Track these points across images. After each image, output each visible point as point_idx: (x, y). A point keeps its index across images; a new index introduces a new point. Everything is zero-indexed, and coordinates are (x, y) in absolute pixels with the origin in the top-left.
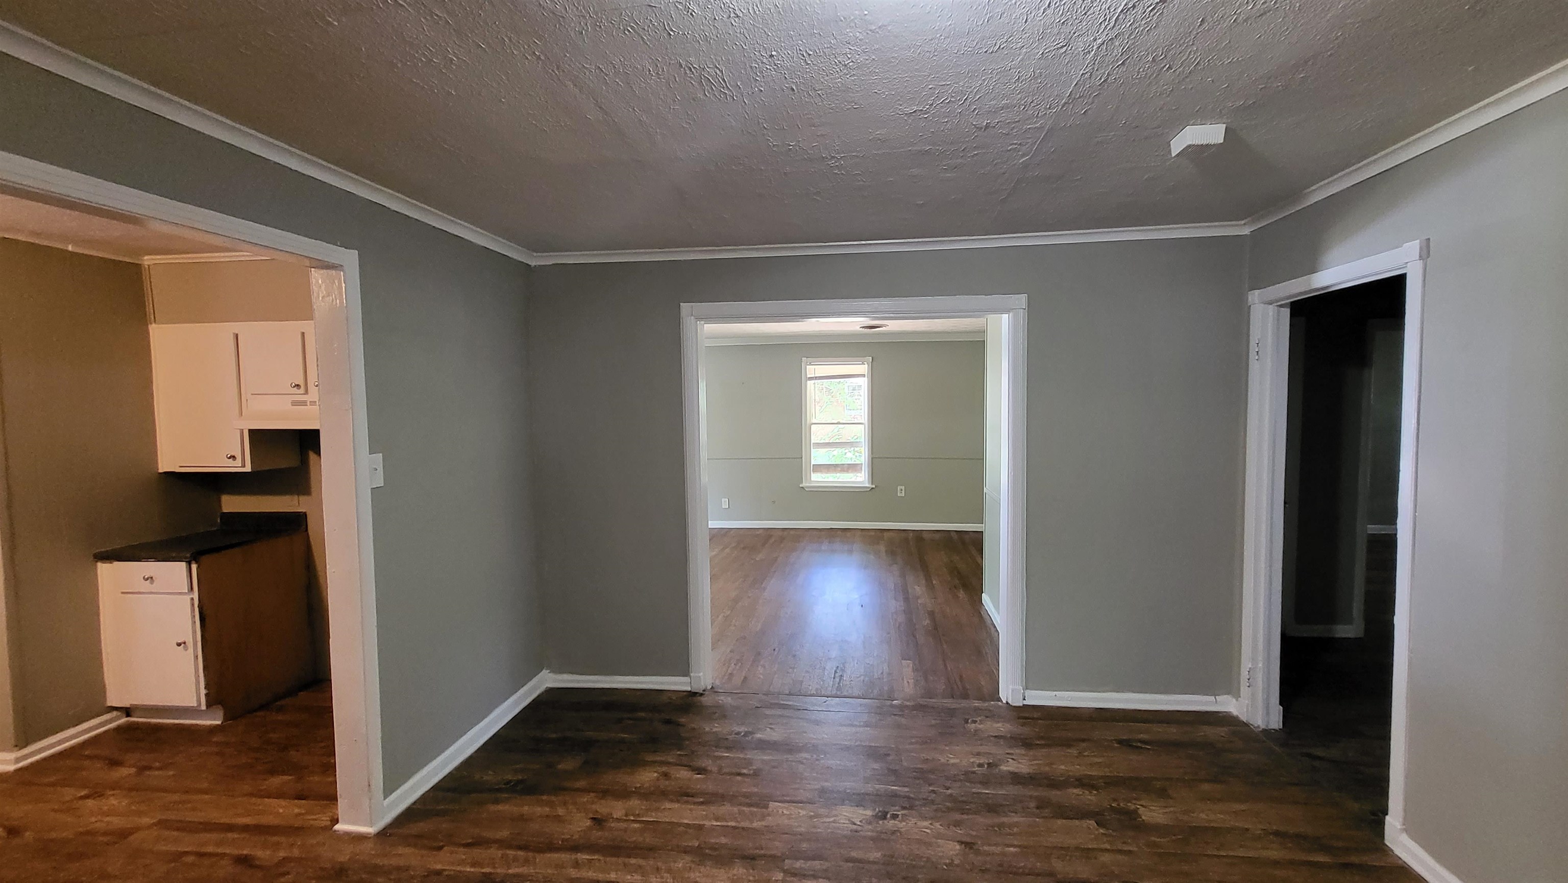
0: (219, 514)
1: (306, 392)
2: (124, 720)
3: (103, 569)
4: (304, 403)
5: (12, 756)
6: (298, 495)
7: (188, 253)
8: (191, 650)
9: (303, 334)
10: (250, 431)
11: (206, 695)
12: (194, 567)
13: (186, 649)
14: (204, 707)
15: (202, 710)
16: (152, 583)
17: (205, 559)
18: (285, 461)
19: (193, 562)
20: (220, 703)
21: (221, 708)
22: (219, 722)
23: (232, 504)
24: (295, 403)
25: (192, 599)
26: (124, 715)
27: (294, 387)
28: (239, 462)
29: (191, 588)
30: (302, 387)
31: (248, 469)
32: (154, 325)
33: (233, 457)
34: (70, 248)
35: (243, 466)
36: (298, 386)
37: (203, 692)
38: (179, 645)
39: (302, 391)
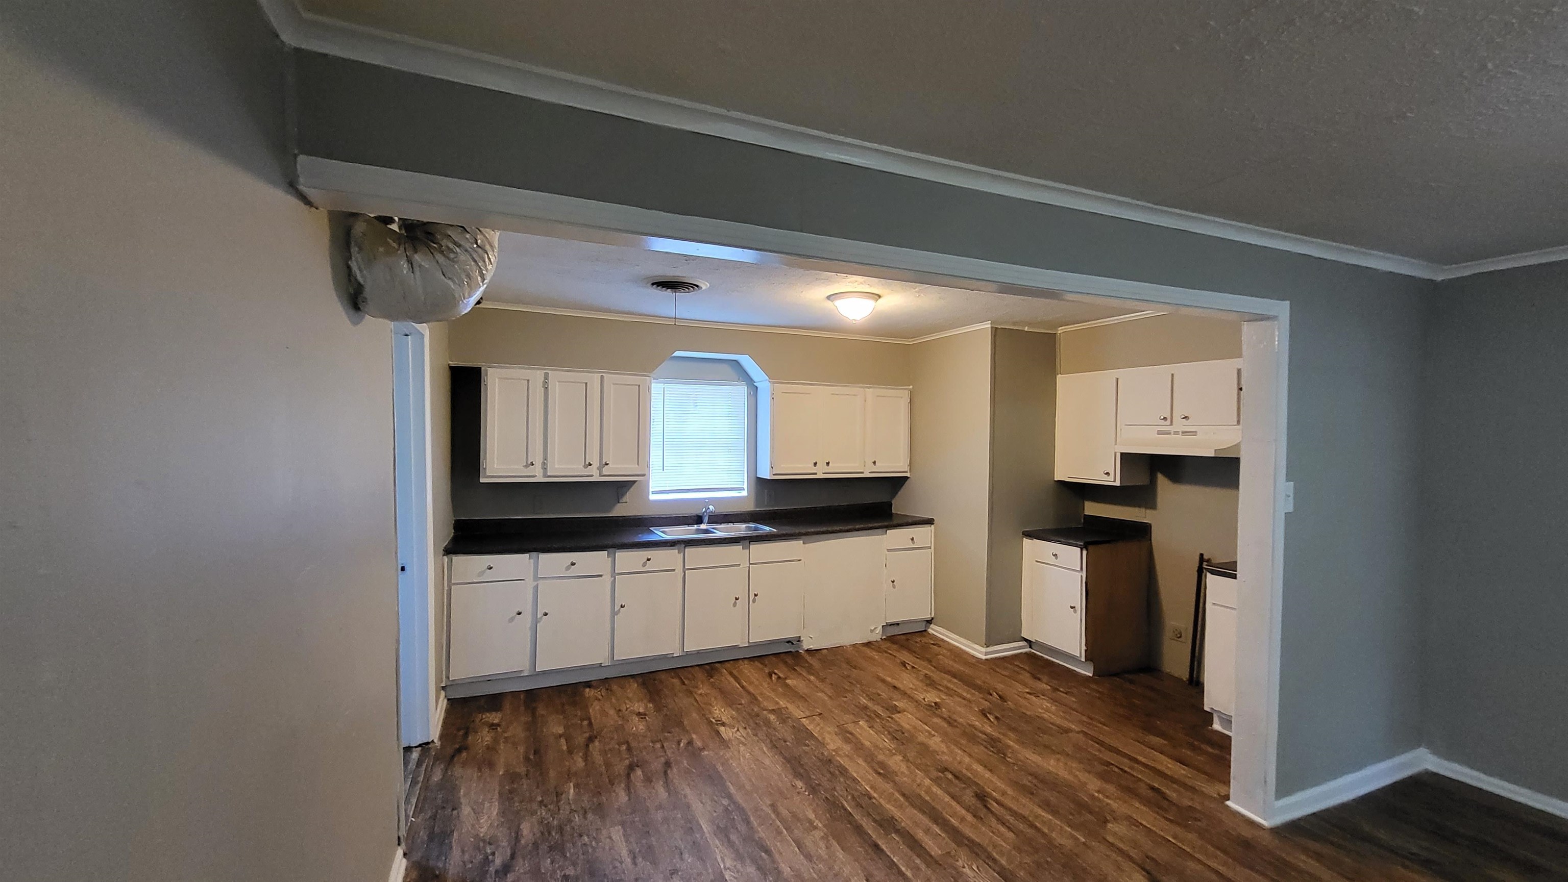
0: (1082, 516)
1: (1171, 424)
2: (1028, 650)
3: (1026, 542)
4: (1168, 433)
5: (984, 650)
6: (1146, 508)
7: (1089, 321)
8: (1079, 612)
9: (1173, 375)
10: (1122, 454)
11: (1086, 651)
12: (1085, 552)
13: (1075, 612)
14: (1083, 660)
15: (1081, 661)
16: (1056, 558)
17: (1090, 547)
18: (1141, 480)
19: (1084, 549)
20: (1092, 661)
21: (1092, 664)
22: (1091, 675)
23: (1092, 509)
24: (1159, 433)
25: (1082, 576)
26: (1028, 646)
27: (1162, 419)
28: (1111, 478)
29: (1082, 568)
30: (1169, 420)
31: (1118, 483)
32: (1059, 375)
33: (1108, 474)
34: (1026, 329)
35: (1114, 481)
36: (1165, 419)
37: (1084, 648)
38: (1072, 607)
39: (1168, 422)
